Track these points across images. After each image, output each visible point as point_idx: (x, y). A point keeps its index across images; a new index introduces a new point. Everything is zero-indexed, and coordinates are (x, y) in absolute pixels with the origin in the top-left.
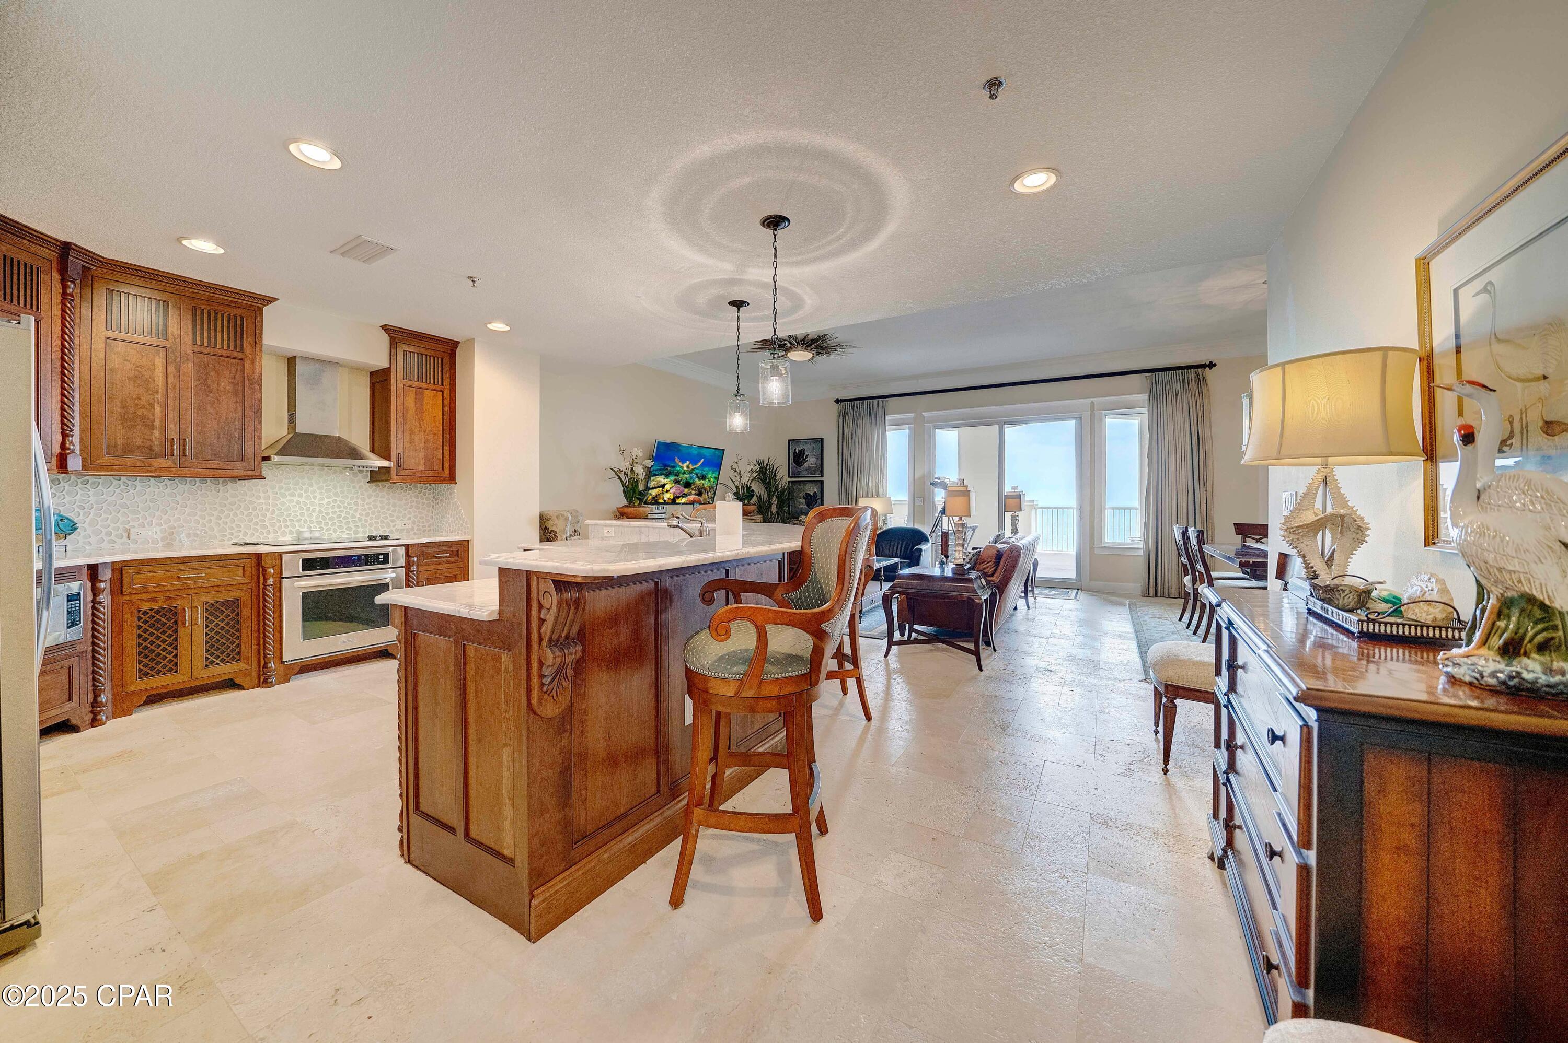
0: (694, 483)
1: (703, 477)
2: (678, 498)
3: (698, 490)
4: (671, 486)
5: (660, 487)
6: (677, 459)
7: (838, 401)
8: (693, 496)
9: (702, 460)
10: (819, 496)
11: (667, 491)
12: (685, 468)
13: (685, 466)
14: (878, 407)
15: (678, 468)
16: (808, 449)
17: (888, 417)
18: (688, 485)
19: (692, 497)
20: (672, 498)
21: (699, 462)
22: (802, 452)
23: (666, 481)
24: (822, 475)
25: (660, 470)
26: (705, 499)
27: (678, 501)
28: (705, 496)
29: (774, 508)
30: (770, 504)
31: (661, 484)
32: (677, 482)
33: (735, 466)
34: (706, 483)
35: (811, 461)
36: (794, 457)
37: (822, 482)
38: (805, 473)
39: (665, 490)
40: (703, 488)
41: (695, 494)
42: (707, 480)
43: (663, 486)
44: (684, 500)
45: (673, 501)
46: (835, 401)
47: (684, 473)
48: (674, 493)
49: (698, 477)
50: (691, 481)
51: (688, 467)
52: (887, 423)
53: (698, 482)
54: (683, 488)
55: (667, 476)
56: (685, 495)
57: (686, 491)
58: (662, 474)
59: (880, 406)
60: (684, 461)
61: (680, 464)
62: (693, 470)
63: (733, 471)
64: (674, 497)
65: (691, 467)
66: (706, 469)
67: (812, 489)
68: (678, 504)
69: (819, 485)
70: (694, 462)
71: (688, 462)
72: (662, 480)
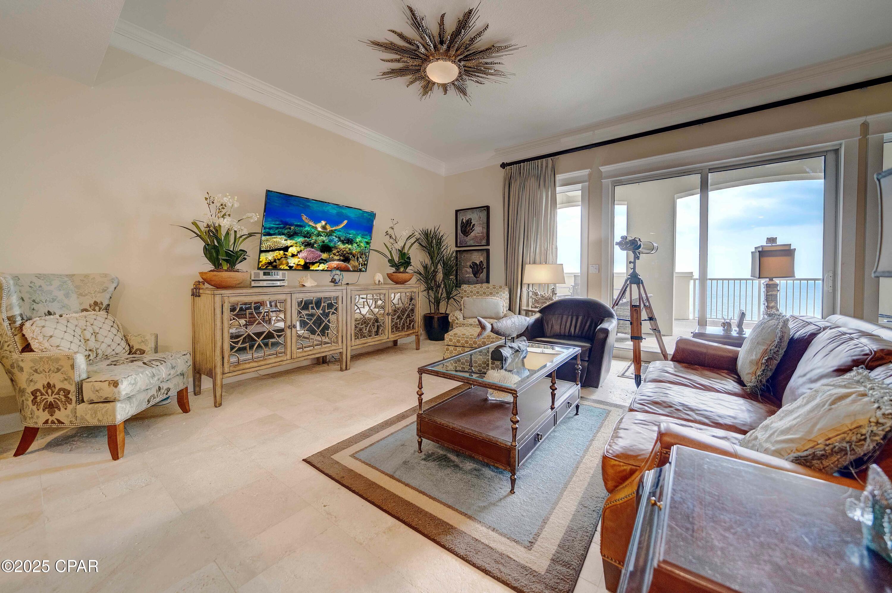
0: (336, 248)
1: (350, 241)
2: (313, 264)
3: (344, 256)
4: (299, 249)
5: (279, 249)
6: (304, 217)
7: (503, 166)
8: (335, 262)
9: (345, 222)
10: (485, 265)
11: (293, 256)
12: (320, 229)
13: (319, 227)
14: (547, 166)
15: (308, 229)
16: (476, 218)
17: (559, 177)
18: (325, 248)
19: (335, 264)
20: (302, 263)
21: (341, 222)
22: (469, 222)
23: (289, 243)
24: (488, 244)
25: (277, 228)
26: (354, 266)
27: (312, 268)
28: (354, 263)
29: (440, 276)
30: (435, 272)
31: (280, 246)
32: (308, 245)
33: (390, 232)
34: (354, 248)
35: (478, 230)
36: (462, 227)
37: (488, 251)
38: (471, 243)
39: (289, 253)
40: (351, 253)
41: (339, 260)
42: (355, 245)
43: (286, 249)
44: (322, 267)
45: (306, 267)
46: (501, 166)
47: (319, 235)
48: (305, 258)
49: (340, 240)
50: (332, 245)
51: (324, 228)
52: (557, 184)
53: (341, 246)
54: (319, 253)
55: (290, 236)
56: (323, 261)
57: (324, 256)
58: (280, 234)
59: (550, 165)
60: (317, 221)
61: (311, 223)
62: (332, 231)
63: (388, 237)
64: (306, 263)
65: (329, 228)
66: (353, 232)
67: (478, 258)
68: (313, 270)
69: (485, 254)
70: (334, 222)
71: (323, 223)
72: (283, 242)
